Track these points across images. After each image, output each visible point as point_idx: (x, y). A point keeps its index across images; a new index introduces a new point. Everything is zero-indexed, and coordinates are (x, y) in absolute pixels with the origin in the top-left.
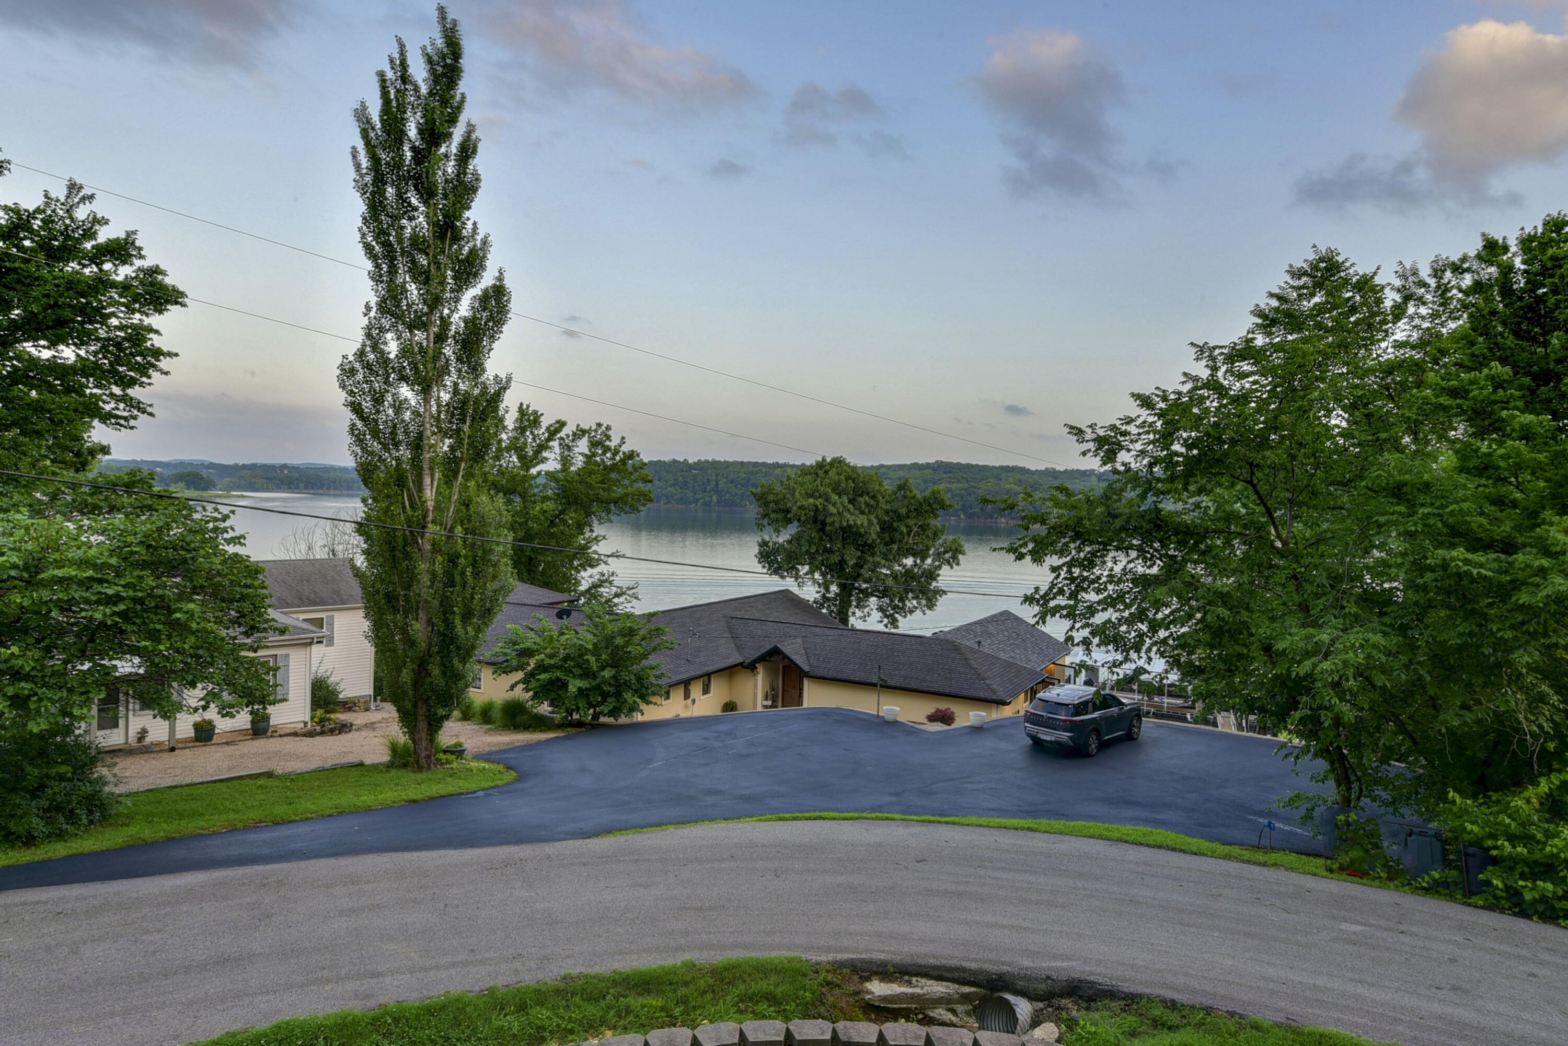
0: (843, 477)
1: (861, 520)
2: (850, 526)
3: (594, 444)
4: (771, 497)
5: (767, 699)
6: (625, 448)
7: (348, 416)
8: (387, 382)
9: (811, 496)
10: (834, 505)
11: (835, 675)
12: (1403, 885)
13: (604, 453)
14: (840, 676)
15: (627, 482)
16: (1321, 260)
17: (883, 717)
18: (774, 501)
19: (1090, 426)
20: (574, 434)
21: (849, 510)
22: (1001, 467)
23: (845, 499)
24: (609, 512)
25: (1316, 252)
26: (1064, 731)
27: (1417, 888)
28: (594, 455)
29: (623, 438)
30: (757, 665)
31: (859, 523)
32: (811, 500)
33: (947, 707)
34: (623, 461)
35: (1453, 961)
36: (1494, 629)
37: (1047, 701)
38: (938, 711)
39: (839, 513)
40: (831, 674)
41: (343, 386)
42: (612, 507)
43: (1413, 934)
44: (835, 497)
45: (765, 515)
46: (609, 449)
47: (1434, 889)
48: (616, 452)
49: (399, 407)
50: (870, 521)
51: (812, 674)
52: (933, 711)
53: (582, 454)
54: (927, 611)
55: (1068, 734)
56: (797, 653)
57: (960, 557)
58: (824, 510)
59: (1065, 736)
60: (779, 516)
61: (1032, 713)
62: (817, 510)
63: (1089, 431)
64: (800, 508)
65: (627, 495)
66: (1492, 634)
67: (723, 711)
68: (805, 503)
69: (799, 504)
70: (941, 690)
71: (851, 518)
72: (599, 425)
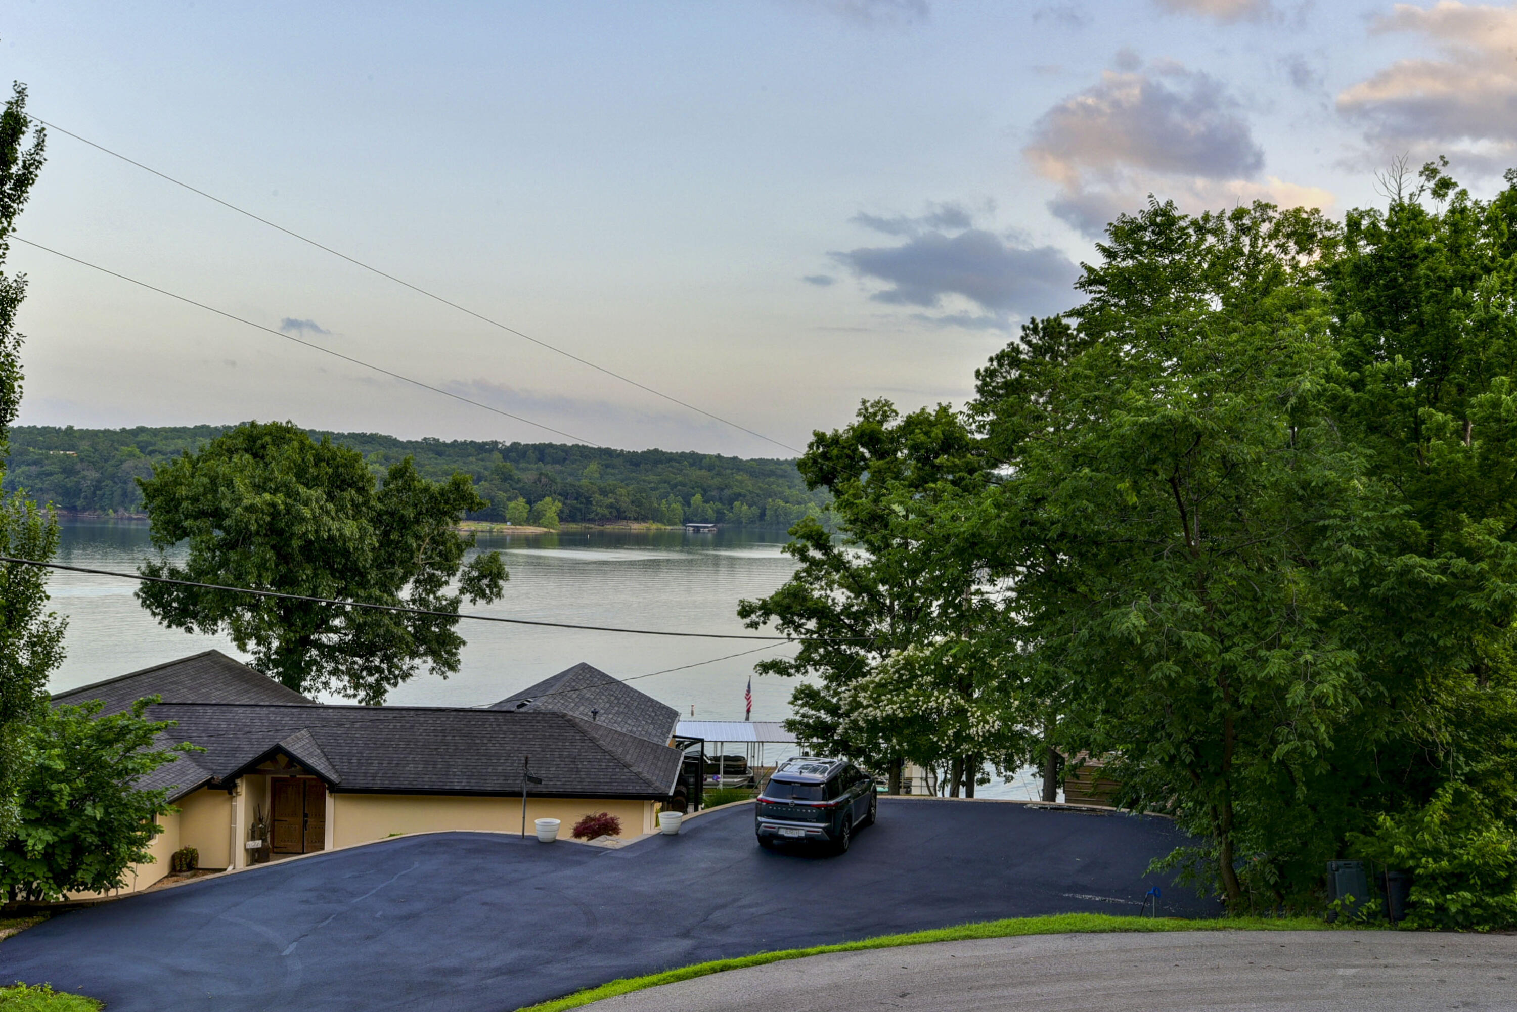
1: (350, 528)
2: (331, 538)
5: (253, 838)
11: (387, 784)
12: (1343, 923)
14: (396, 785)
16: (1156, 214)
17: (535, 838)
18: (187, 498)
21: (328, 512)
22: (353, 436)
25: (1151, 202)
26: (817, 821)
27: (1358, 923)
30: (238, 781)
32: (267, 496)
33: (601, 812)
35: (1442, 981)
36: (1435, 637)
37: (789, 783)
38: (589, 819)
39: (314, 517)
40: (378, 784)
43: (1394, 966)
47: (1370, 922)
50: (360, 529)
51: (344, 785)
52: (580, 820)
54: (449, 674)
55: (823, 825)
56: (311, 754)
57: (501, 583)
58: (288, 512)
59: (818, 827)
61: (768, 802)
62: (275, 513)
66: (1433, 642)
67: (252, 864)
68: (258, 500)
69: (246, 502)
70: (569, 789)
71: (335, 525)
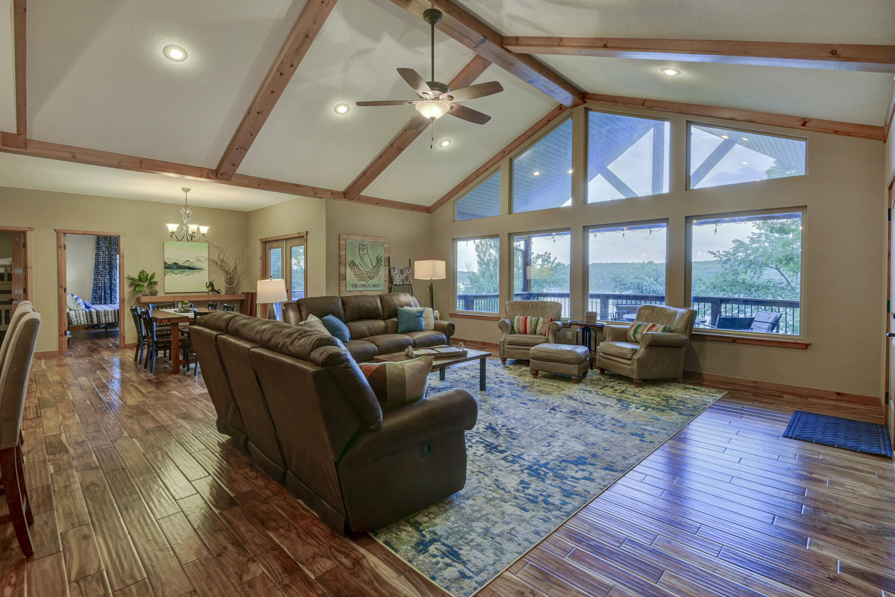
0: (651, 270)
3: (543, 261)
4: (618, 279)
6: (556, 262)
7: (477, 258)
8: (487, 249)
9: (637, 278)
10: (647, 282)
13: (548, 264)
15: (557, 275)
19: (718, 251)
20: (536, 257)
23: (652, 279)
24: (550, 286)
28: (544, 265)
29: (555, 258)
31: (658, 289)
34: (556, 267)
41: (476, 251)
42: (552, 284)
44: (647, 279)
45: (616, 287)
46: (550, 262)
48: (553, 263)
49: (490, 255)
53: (539, 264)
60: (622, 286)
63: (717, 253)
64: (631, 283)
65: (557, 280)
72: (546, 253)
